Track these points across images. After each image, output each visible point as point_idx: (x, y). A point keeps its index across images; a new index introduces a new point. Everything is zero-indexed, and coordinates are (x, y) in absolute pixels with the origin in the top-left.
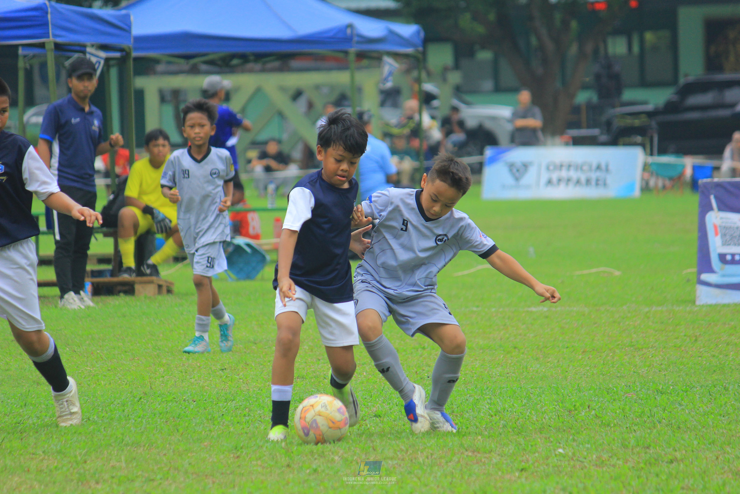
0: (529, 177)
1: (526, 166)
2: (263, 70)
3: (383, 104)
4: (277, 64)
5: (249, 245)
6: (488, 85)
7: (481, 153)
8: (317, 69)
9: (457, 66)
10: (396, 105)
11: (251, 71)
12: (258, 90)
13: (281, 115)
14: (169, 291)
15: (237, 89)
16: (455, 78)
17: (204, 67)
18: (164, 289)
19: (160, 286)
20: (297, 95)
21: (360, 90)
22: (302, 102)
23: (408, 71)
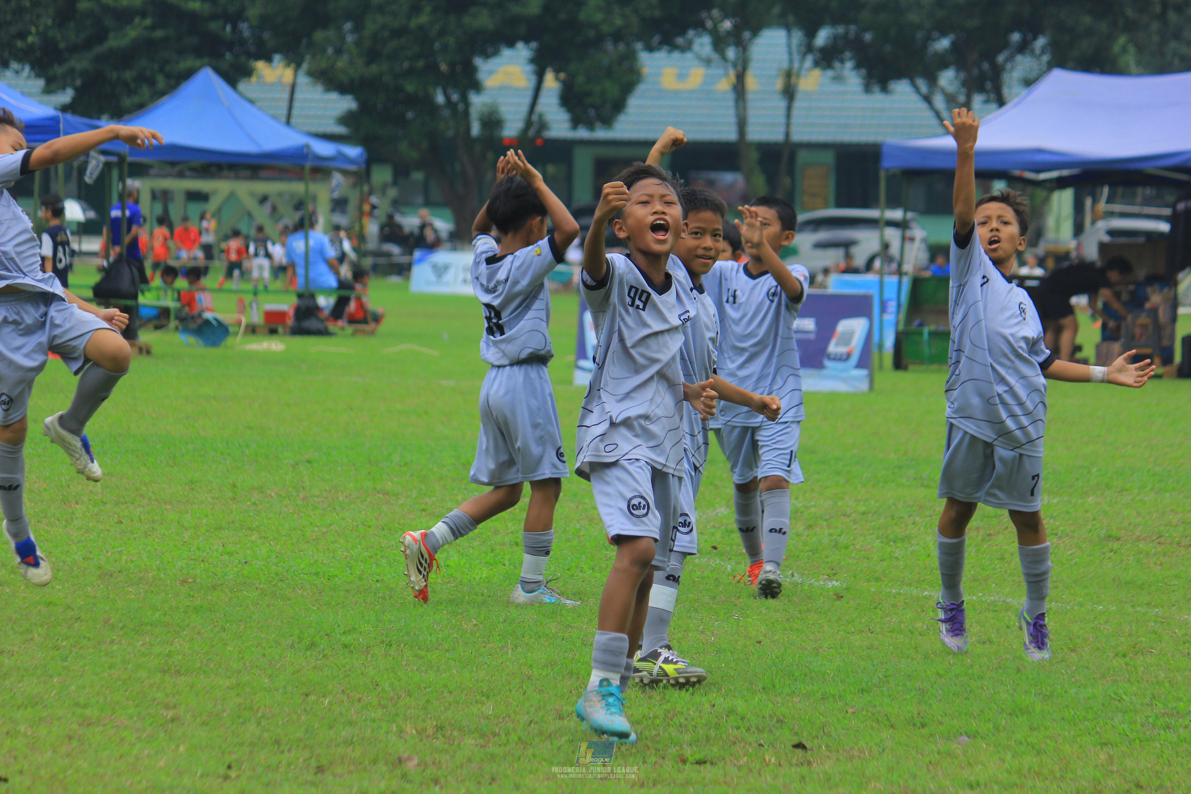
0: (449, 276)
1: (446, 268)
2: (237, 178)
3: (333, 210)
4: (247, 173)
5: (216, 320)
6: (420, 199)
7: (411, 254)
8: (280, 179)
9: (395, 183)
10: (344, 212)
11: (227, 178)
12: (232, 195)
13: (250, 215)
14: (148, 352)
15: (215, 192)
16: (393, 193)
17: (188, 173)
18: (144, 351)
19: (141, 350)
20: (264, 199)
21: (314, 198)
22: (267, 207)
23: (354, 185)
